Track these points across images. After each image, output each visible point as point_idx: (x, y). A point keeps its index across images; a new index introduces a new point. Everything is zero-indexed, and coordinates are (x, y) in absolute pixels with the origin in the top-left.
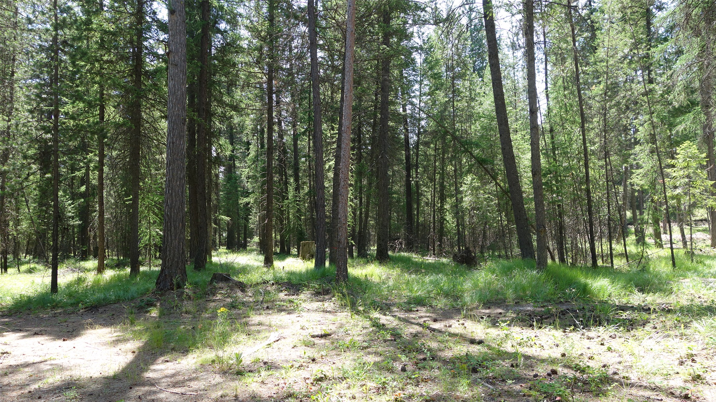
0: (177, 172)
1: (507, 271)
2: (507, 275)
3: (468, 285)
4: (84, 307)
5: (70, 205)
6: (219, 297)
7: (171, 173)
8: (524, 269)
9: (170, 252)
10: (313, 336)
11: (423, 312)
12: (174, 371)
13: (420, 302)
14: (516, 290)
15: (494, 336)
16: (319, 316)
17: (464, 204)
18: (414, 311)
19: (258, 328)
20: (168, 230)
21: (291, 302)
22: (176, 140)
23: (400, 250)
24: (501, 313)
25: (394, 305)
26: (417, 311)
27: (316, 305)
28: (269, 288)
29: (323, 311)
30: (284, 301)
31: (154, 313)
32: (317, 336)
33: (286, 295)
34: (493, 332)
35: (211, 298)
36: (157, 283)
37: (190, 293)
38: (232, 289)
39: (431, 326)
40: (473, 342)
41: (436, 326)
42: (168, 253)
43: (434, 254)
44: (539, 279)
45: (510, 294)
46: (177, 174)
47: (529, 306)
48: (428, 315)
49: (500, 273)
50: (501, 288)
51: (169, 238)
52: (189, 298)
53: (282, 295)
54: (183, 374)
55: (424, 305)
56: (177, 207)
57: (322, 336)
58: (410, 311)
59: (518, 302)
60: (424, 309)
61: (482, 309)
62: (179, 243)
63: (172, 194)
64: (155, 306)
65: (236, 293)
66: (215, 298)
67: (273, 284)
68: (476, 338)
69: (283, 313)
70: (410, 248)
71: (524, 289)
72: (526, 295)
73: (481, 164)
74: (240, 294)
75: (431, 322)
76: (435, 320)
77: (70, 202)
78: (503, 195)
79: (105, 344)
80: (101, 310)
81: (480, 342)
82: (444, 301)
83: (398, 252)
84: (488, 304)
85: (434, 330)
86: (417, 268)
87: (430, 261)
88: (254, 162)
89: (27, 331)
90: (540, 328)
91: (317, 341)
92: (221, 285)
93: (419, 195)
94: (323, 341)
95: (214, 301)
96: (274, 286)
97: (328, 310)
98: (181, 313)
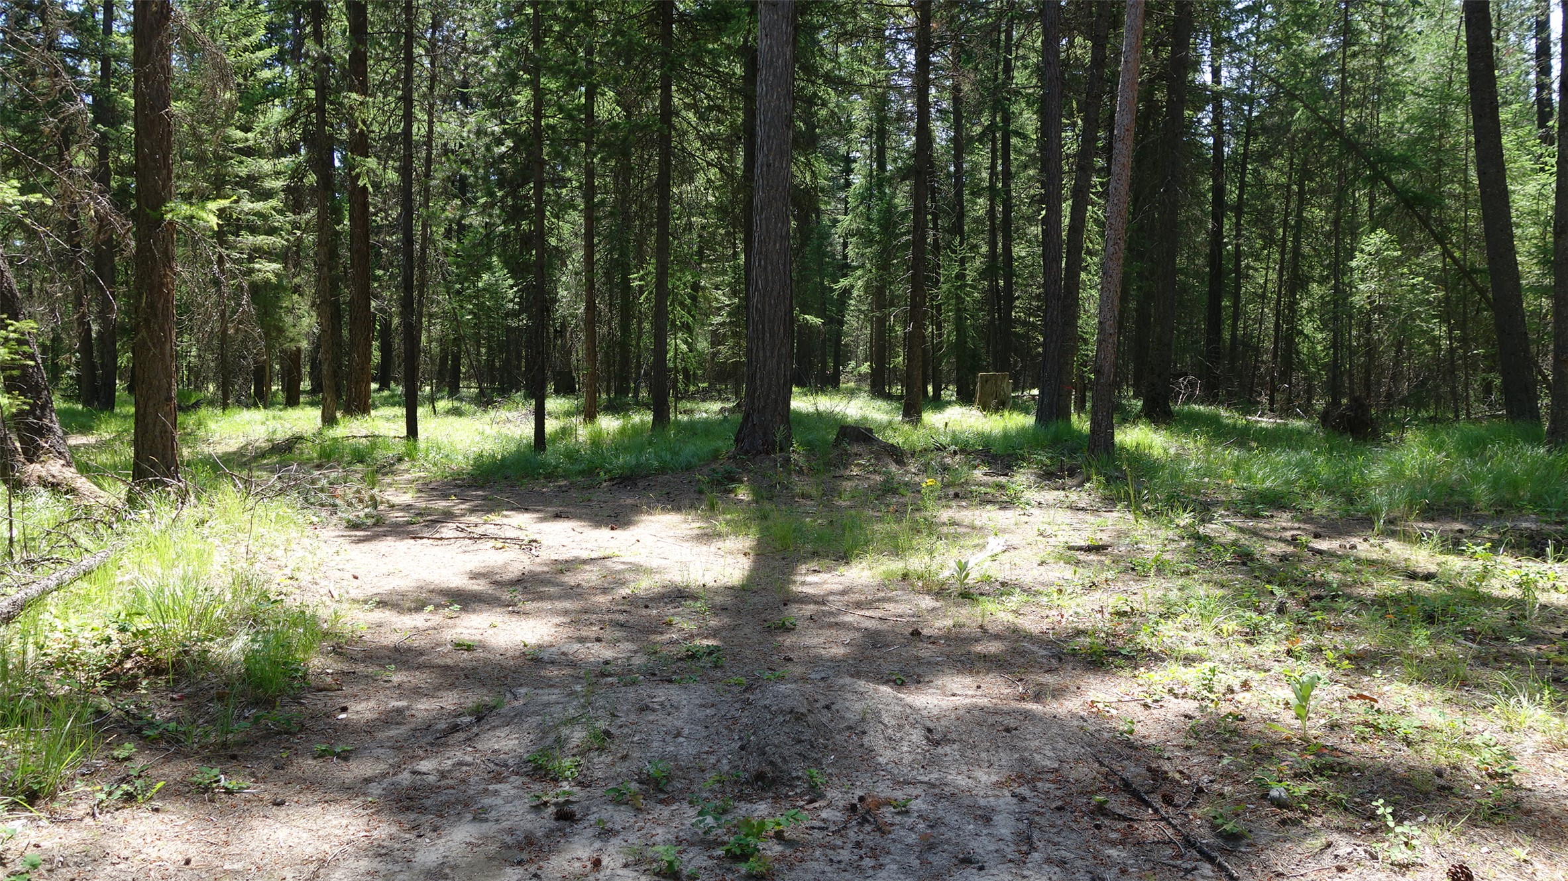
0: (776, 223)
1: (1474, 447)
2: (1471, 456)
3: (1378, 473)
4: (607, 477)
5: (511, 287)
6: (855, 471)
7: (764, 227)
8: (1517, 443)
9: (762, 380)
10: (1070, 548)
11: (1283, 520)
12: (841, 587)
13: (1276, 501)
14: (1495, 486)
15: (1458, 568)
16: (1063, 516)
17: (1356, 299)
18: (1263, 517)
19: (952, 530)
20: (758, 339)
21: (1002, 487)
22: (774, 160)
23: (1189, 399)
24: (1461, 531)
25: (1217, 503)
26: (1272, 516)
27: (1052, 496)
28: (948, 460)
29: (1070, 507)
30: (986, 485)
31: (743, 494)
32: (1080, 549)
33: (985, 474)
34: (1456, 563)
35: (842, 472)
36: (737, 440)
37: (802, 461)
38: (877, 458)
39: (1311, 545)
40: (1413, 576)
41: (1323, 545)
42: (758, 382)
43: (1271, 410)
44: (1551, 466)
45: (1481, 492)
46: (776, 227)
47: (1526, 521)
48: (1296, 525)
49: (1456, 449)
50: (1461, 480)
51: (761, 354)
52: (800, 472)
53: (978, 474)
54: (861, 592)
55: (1283, 508)
56: (775, 294)
57: (1089, 549)
58: (1256, 516)
59: (1501, 512)
60: (1286, 515)
61: (1416, 521)
62: (778, 363)
63: (765, 268)
64: (742, 482)
65: (886, 466)
66: (848, 473)
67: (955, 453)
68: (1418, 570)
69: (988, 507)
70: (1211, 397)
71: (1514, 485)
72: (1520, 498)
73: (1411, 207)
74: (893, 468)
75: (1310, 538)
76: (1317, 536)
77: (511, 282)
78: (1460, 279)
79: (685, 539)
80: (641, 484)
81: (1428, 577)
82: (1326, 502)
83: (1184, 403)
84: (1431, 513)
85: (1320, 552)
86: (1242, 437)
87: (1263, 425)
88: (864, 198)
89: (538, 511)
90: (1560, 560)
91: (1081, 556)
92: (856, 448)
93: (1241, 275)
94: (1093, 557)
95: (850, 478)
96: (957, 457)
97: (1081, 505)
98: (793, 497)
